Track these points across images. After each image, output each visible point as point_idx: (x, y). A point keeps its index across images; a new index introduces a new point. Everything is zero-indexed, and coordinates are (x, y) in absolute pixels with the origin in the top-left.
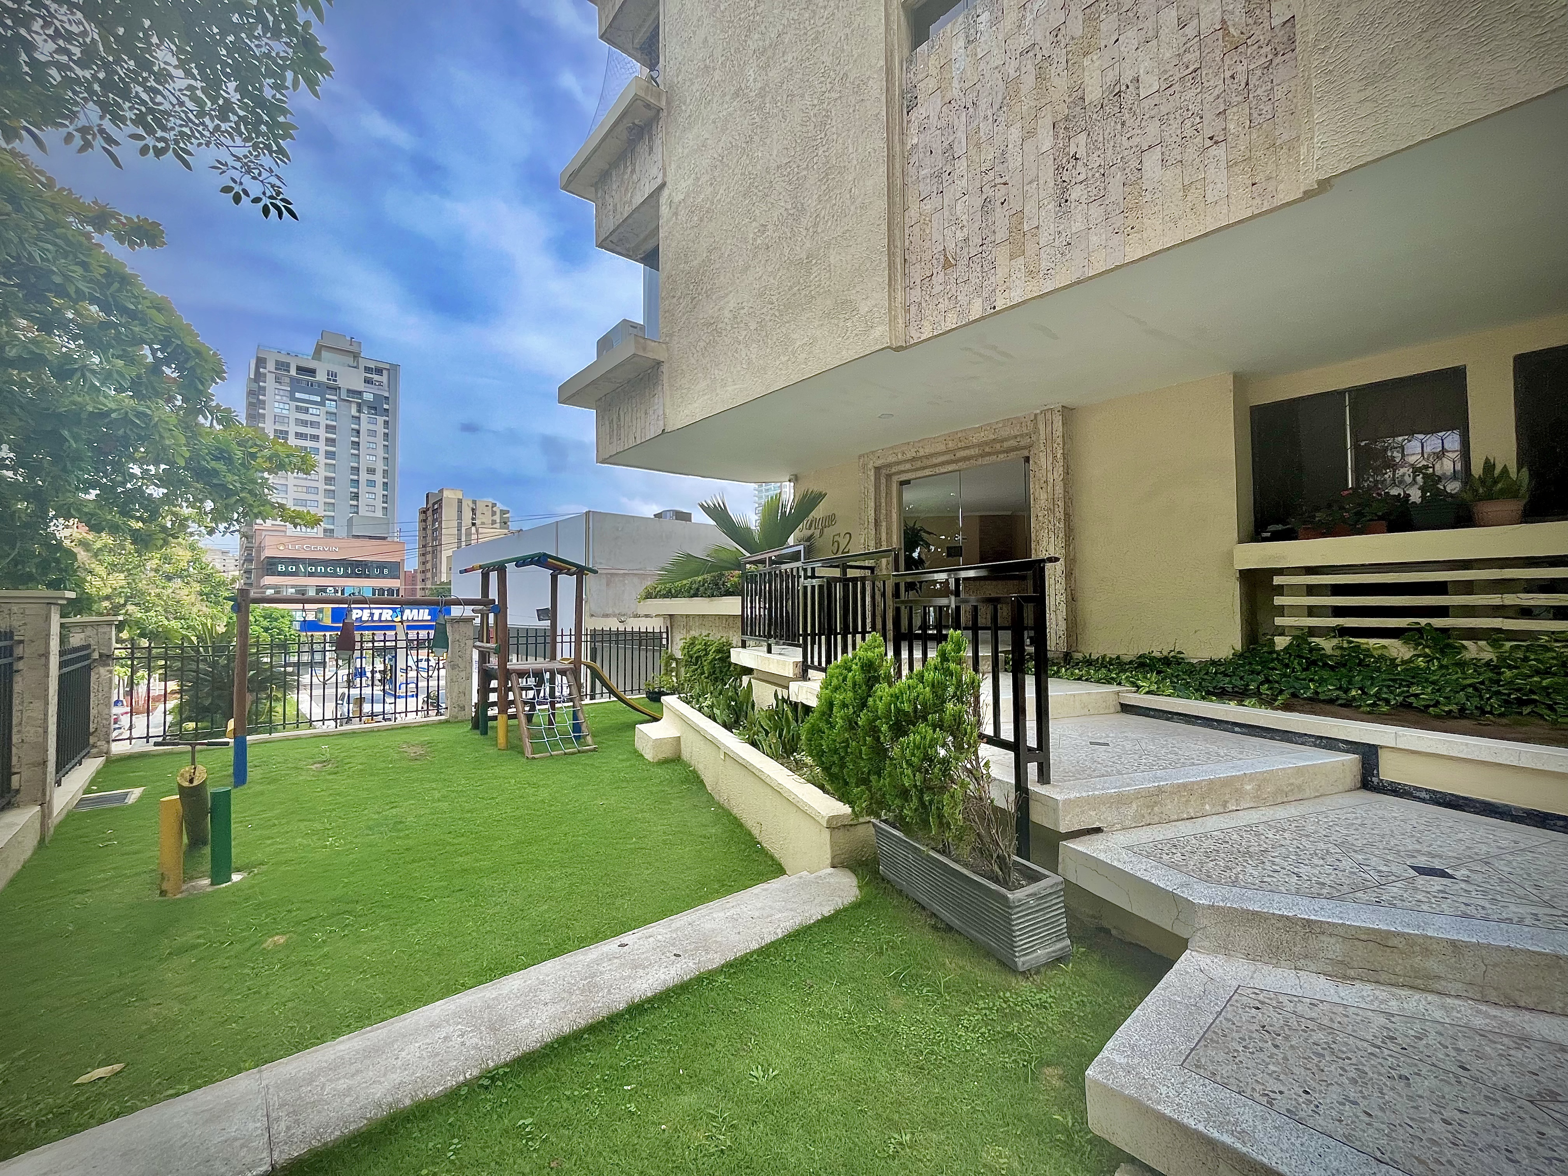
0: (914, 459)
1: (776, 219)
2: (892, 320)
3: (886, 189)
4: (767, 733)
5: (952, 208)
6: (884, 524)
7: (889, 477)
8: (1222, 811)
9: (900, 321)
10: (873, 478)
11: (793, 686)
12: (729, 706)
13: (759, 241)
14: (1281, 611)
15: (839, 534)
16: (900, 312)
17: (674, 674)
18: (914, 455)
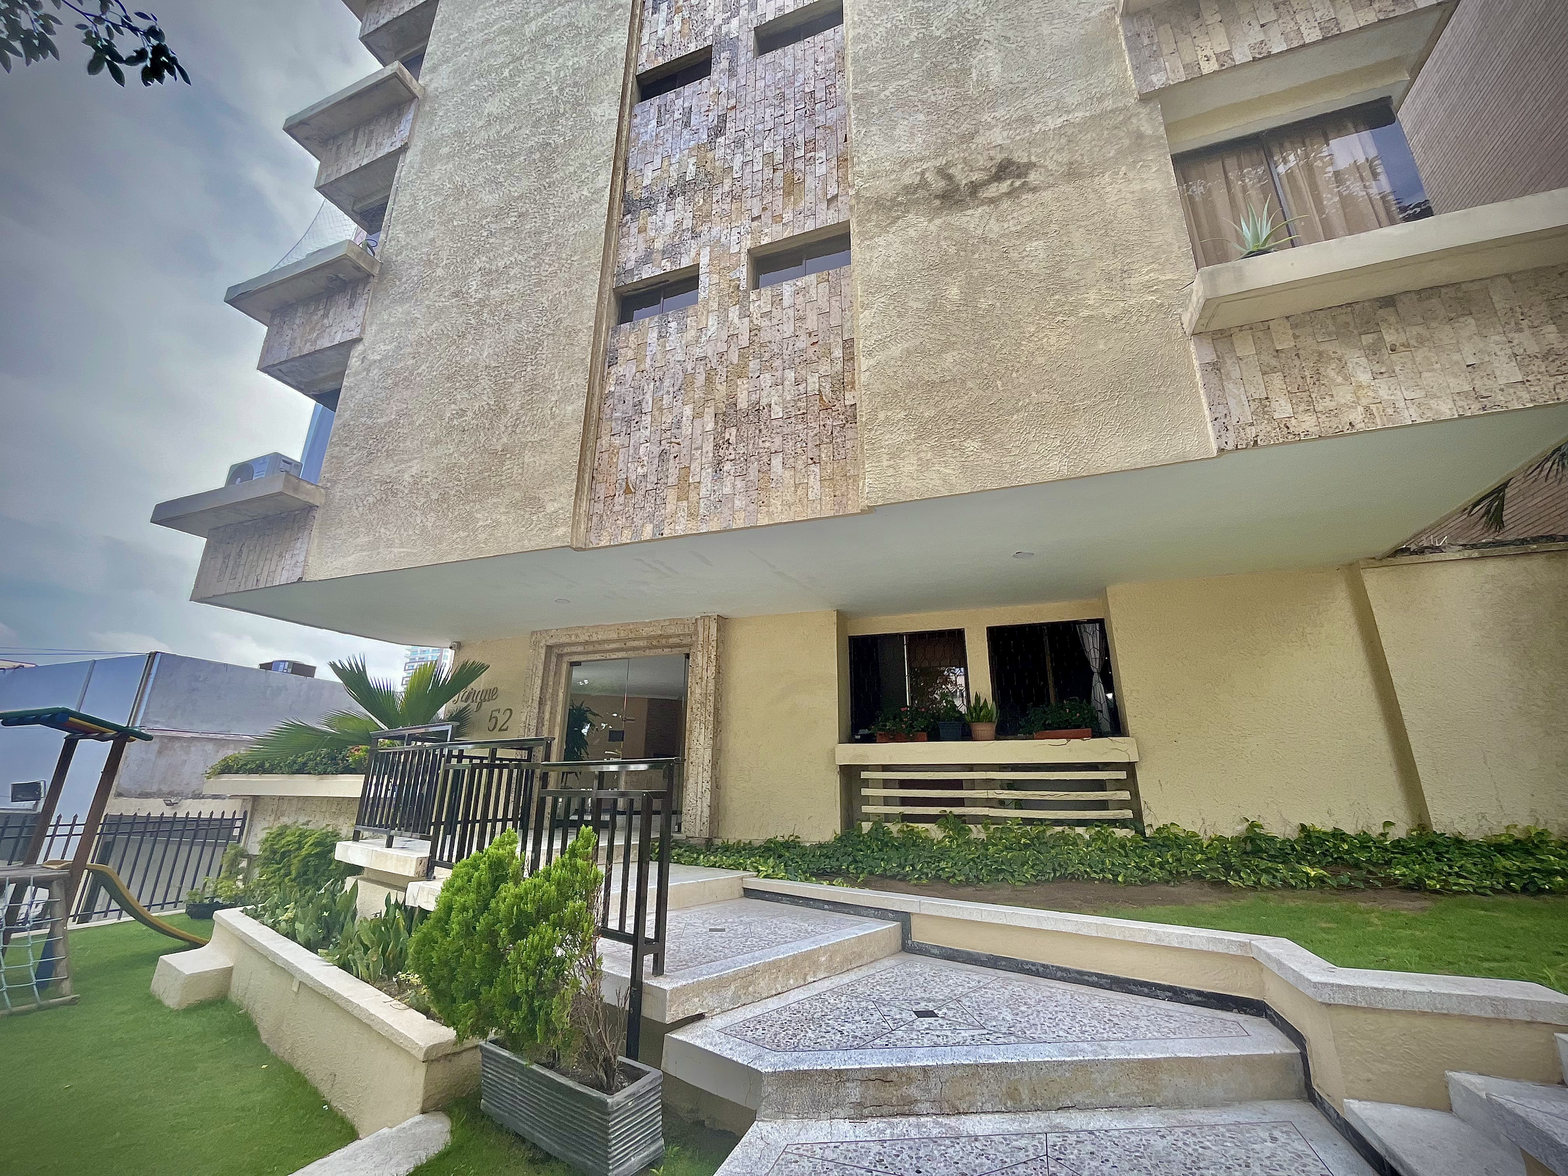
0: (587, 643)
1: (477, 408)
2: (575, 525)
3: (583, 418)
4: (366, 949)
5: (637, 449)
6: (549, 703)
7: (560, 656)
8: (802, 983)
9: (582, 527)
10: (543, 657)
11: (412, 887)
12: (319, 919)
13: (455, 422)
14: (867, 800)
15: (499, 710)
16: (583, 519)
17: (240, 877)
18: (587, 639)
